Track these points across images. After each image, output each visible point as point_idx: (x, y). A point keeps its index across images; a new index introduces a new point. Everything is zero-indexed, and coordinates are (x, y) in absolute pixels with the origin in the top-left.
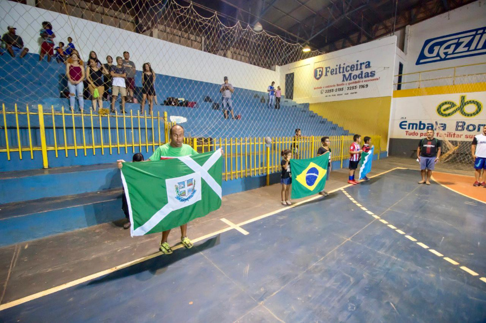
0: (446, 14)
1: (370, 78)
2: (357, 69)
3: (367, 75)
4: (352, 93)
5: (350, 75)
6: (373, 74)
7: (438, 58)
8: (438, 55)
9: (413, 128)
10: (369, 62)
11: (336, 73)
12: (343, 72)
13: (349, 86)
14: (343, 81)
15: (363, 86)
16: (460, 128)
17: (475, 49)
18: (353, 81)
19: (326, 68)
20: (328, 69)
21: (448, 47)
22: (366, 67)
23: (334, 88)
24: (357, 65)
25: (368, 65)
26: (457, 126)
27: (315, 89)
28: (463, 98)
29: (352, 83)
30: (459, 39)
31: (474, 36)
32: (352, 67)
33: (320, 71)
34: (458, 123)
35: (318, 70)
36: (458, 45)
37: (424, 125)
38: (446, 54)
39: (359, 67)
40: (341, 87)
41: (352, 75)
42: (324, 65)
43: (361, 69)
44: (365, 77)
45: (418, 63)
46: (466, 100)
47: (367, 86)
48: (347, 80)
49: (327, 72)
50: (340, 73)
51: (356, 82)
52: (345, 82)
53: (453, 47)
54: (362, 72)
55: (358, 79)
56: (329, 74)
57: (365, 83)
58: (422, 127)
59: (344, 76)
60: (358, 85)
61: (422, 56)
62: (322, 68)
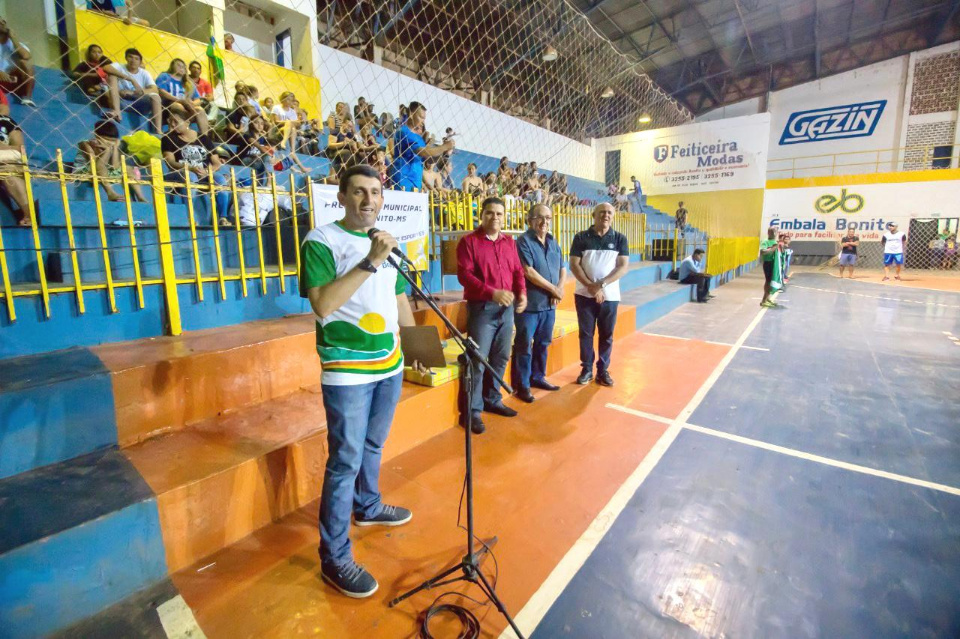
0: (817, 81)
1: (737, 164)
2: (718, 151)
3: (732, 160)
4: (711, 183)
5: (709, 158)
6: (740, 159)
7: (807, 138)
8: (806, 134)
9: (786, 227)
10: (735, 144)
11: (688, 155)
12: (699, 154)
13: (708, 173)
14: (699, 165)
15: (727, 175)
16: (841, 227)
17: (850, 130)
18: (713, 166)
19: (673, 147)
20: (676, 149)
21: (819, 125)
22: (731, 149)
23: (686, 175)
24: (718, 146)
25: (734, 147)
26: (838, 224)
27: (655, 175)
28: (844, 192)
29: (711, 170)
30: (831, 115)
31: (849, 113)
32: (712, 149)
33: (663, 150)
34: (838, 221)
35: (661, 149)
36: (830, 122)
37: (800, 223)
38: (816, 133)
39: (721, 149)
40: (696, 174)
41: (712, 159)
42: (670, 142)
43: (724, 151)
44: (730, 162)
45: (782, 143)
46: (847, 194)
47: (732, 174)
48: (704, 165)
49: (674, 152)
50: (693, 154)
51: (716, 169)
52: (702, 167)
53: (824, 125)
54: (725, 156)
55: (719, 165)
56: (677, 155)
57: (730, 171)
58: (798, 225)
59: (700, 159)
60: (720, 172)
61: (787, 134)
62: (667, 147)
